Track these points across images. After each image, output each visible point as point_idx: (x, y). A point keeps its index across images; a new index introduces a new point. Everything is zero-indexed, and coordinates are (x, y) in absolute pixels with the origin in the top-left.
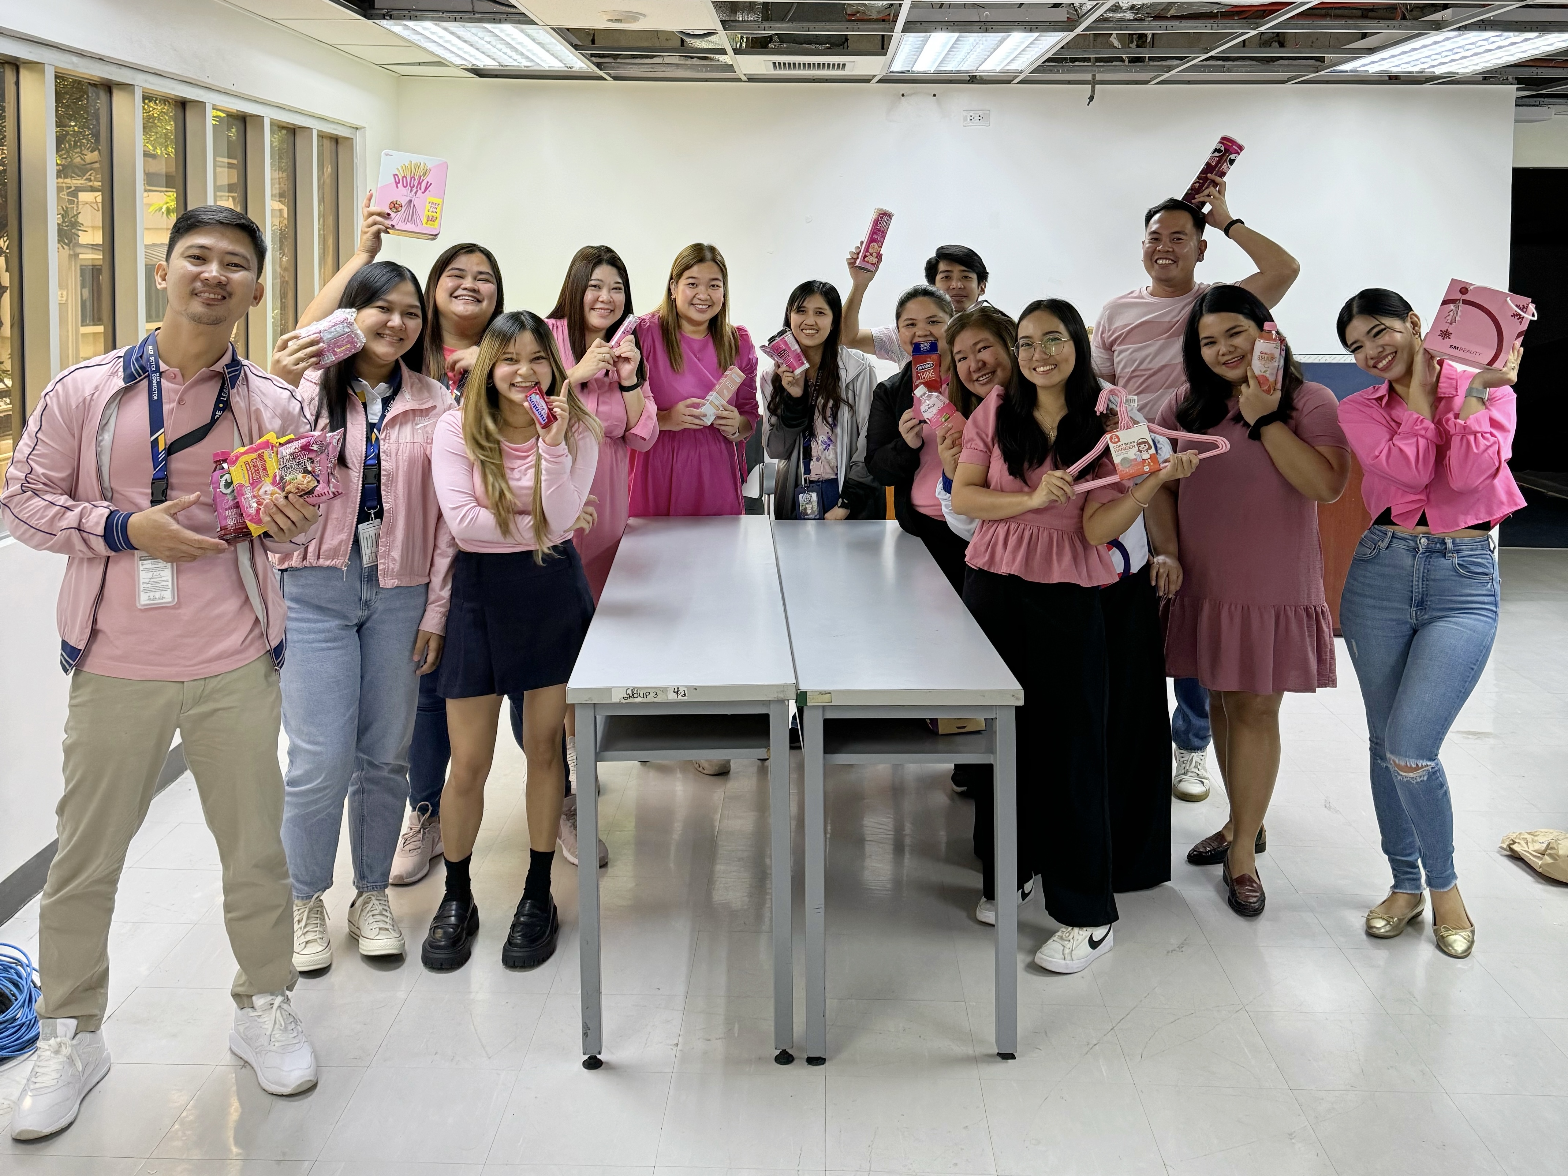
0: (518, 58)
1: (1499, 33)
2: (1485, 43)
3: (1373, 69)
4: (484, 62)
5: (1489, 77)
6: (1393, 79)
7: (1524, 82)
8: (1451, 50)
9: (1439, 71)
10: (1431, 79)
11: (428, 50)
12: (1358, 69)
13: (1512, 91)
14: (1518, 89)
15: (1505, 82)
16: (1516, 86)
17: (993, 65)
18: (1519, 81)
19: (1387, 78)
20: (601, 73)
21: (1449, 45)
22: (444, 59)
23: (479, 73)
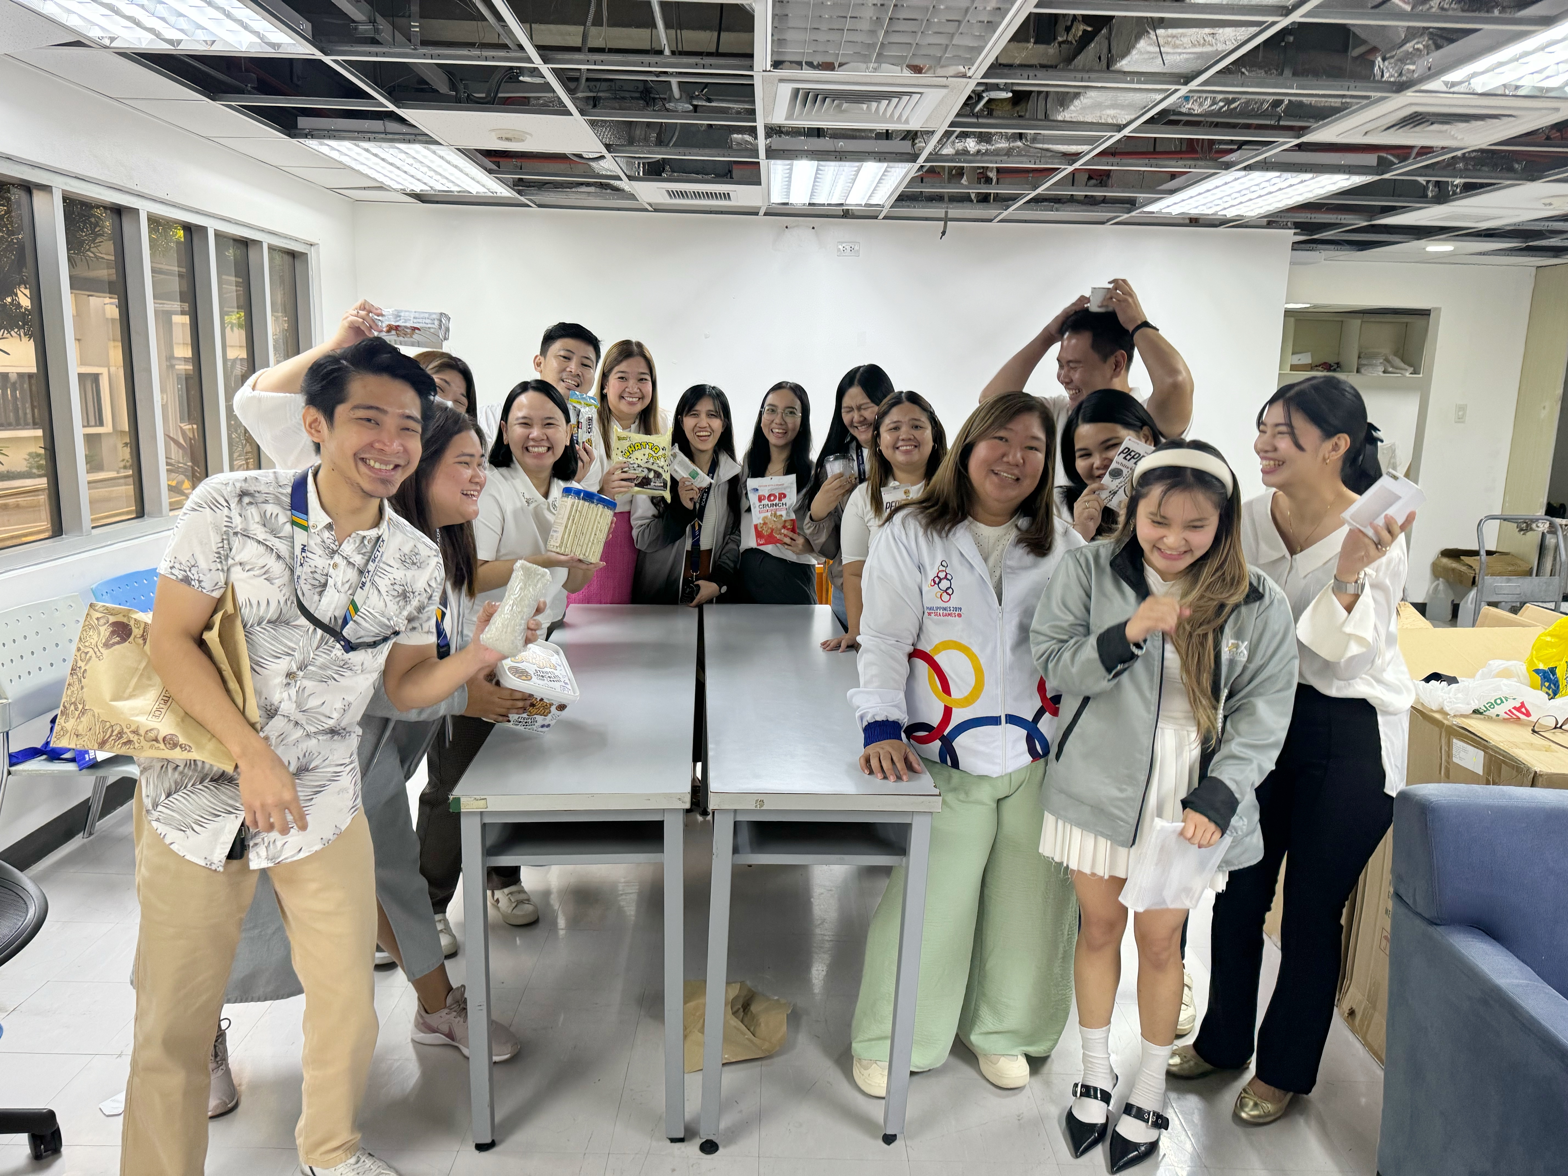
0: (444, 181)
1: (1278, 174)
2: (1267, 184)
3: (1175, 211)
4: (418, 188)
5: (1272, 221)
6: (1194, 221)
7: (1301, 227)
8: (1239, 192)
9: (1230, 213)
10: (1223, 222)
11: (362, 173)
12: (1163, 211)
13: (1290, 235)
14: (1295, 234)
15: (1285, 227)
16: (1293, 231)
17: (856, 199)
18: (1297, 225)
19: (1188, 221)
20: (523, 199)
21: (1237, 186)
22: (382, 182)
23: (421, 198)
